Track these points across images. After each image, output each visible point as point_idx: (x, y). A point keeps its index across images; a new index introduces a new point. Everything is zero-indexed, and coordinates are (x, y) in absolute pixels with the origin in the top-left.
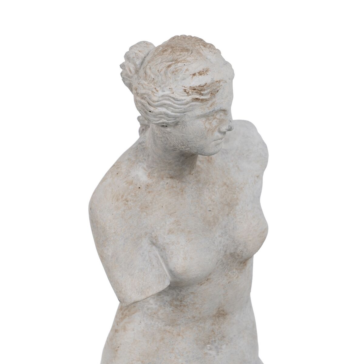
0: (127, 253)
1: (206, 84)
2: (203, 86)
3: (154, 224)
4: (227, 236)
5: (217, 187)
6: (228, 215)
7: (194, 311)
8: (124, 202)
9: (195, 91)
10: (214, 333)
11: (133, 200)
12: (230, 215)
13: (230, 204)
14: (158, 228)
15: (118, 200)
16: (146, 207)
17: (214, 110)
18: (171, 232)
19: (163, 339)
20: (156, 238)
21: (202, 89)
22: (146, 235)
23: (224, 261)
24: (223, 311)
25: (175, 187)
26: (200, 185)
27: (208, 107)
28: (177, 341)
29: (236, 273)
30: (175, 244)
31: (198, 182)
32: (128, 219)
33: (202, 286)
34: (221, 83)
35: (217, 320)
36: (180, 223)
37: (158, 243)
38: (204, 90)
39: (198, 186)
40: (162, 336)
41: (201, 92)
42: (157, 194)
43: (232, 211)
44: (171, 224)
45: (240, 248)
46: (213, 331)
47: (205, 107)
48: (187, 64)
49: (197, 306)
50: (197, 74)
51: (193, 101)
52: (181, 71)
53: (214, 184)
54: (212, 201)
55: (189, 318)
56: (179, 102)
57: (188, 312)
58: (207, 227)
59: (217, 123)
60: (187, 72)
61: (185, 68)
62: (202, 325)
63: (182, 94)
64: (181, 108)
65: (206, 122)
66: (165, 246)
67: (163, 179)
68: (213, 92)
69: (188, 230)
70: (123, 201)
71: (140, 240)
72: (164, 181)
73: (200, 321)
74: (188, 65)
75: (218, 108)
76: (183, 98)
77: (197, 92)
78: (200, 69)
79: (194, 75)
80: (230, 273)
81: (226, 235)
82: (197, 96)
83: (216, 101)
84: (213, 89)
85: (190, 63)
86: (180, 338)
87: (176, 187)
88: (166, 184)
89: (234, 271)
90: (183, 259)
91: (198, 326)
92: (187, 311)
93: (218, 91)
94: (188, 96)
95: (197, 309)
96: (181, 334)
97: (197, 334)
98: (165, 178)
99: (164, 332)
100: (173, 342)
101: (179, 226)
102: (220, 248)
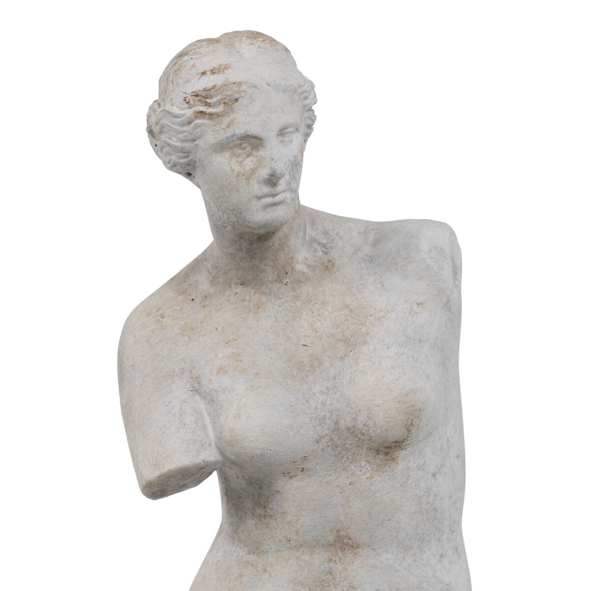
0: (144, 399)
1: (215, 86)
2: (210, 90)
3: (197, 356)
4: (338, 394)
5: (330, 309)
6: (342, 358)
7: (286, 527)
8: (157, 318)
9: (197, 98)
10: (334, 578)
11: (173, 316)
12: (346, 359)
13: (350, 340)
14: (203, 363)
15: (148, 315)
16: (192, 329)
17: (234, 135)
18: (222, 370)
19: (241, 576)
20: (199, 380)
21: (207, 95)
22: (183, 374)
23: (336, 440)
24: (350, 539)
25: (246, 300)
26: (299, 304)
27: (223, 129)
28: (261, 580)
29: (367, 469)
30: (227, 392)
31: (296, 297)
32: (156, 344)
33: (293, 481)
34: (243, 86)
35: (340, 554)
36: (242, 357)
37: (201, 389)
38: (211, 97)
39: (293, 304)
40: (240, 571)
41: (207, 100)
42: (214, 310)
43: (351, 353)
44: (225, 359)
45: (362, 419)
46: (331, 574)
47: (219, 129)
48: (197, 56)
49: (290, 518)
50: (208, 73)
51: (196, 117)
52: (185, 69)
53: (324, 303)
54: (313, 330)
55: (281, 541)
56: (179, 120)
57: (276, 529)
58: (295, 373)
59: (253, 163)
60: (193, 69)
61: (192, 63)
62: (306, 557)
63: (182, 106)
64: (184, 132)
65: (231, 160)
66: (212, 396)
67: (230, 286)
68: (226, 100)
69: (255, 371)
70: (157, 316)
71: (170, 381)
72: (232, 290)
73: (302, 549)
74: (196, 58)
75: (242, 131)
76: (182, 112)
77: (200, 101)
78: (215, 64)
79: (204, 74)
80: (352, 467)
81: (336, 393)
82: (202, 108)
83: (236, 118)
84: (226, 95)
85: (200, 56)
86: (266, 575)
87: (250, 300)
88: (234, 294)
89: (363, 465)
90: (235, 416)
91: (298, 558)
92: (276, 527)
93: (237, 100)
94: (190, 108)
95: (289, 523)
96: (269, 569)
97: (296, 572)
98: (233, 285)
99: (245, 565)
100: (255, 582)
101: (239, 363)
102: (323, 413)
